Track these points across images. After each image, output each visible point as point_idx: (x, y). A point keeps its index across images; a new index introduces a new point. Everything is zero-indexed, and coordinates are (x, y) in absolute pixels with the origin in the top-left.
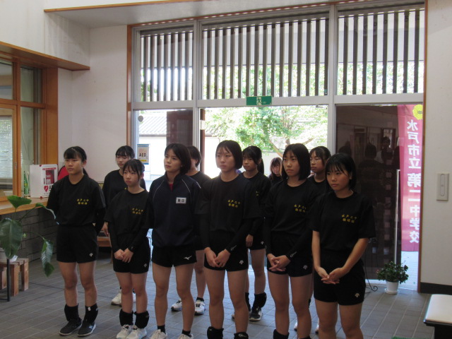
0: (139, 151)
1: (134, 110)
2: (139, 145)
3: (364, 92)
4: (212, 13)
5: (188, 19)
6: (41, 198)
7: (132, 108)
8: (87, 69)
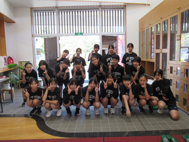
0: (37, 51)
1: (34, 37)
2: (37, 49)
3: (110, 31)
4: (62, 6)
5: (53, 7)
6: (4, 68)
7: (34, 36)
8: (14, 22)
